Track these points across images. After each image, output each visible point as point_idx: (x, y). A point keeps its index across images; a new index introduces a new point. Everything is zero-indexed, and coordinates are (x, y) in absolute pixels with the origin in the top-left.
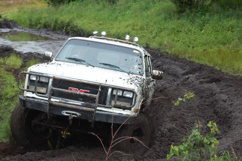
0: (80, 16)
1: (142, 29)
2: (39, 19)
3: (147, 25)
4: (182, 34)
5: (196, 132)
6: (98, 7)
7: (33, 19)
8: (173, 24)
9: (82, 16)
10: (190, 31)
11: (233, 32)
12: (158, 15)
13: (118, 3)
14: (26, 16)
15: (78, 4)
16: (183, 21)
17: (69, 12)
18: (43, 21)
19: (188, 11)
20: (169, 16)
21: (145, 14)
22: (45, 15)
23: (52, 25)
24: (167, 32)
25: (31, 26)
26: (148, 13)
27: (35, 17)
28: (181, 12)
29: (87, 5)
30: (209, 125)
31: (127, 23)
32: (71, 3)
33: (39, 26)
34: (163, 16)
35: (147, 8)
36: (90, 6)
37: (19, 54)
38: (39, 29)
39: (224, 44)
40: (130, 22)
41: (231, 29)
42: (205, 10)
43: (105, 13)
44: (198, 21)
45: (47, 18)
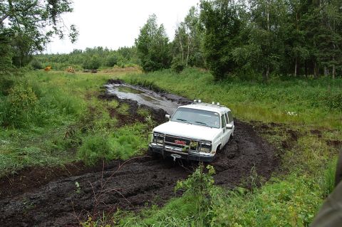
0: (159, 79)
1: (193, 89)
2: (136, 80)
4: (216, 94)
5: (198, 171)
6: (170, 75)
7: (133, 80)
8: (211, 87)
10: (221, 92)
12: (203, 81)
13: (181, 73)
14: (130, 78)
15: (158, 72)
16: (217, 86)
17: (153, 77)
18: (138, 81)
19: (221, 80)
20: (209, 83)
21: (195, 80)
22: (139, 78)
23: (143, 84)
24: (207, 92)
25: (131, 84)
26: (197, 80)
28: (216, 80)
30: (208, 167)
31: (184, 85)
32: (155, 72)
33: (136, 84)
34: (206, 82)
35: (197, 77)
36: (165, 74)
37: (118, 100)
39: (240, 101)
40: (187, 85)
41: (245, 92)
42: (231, 80)
43: (173, 78)
44: (226, 86)
45: (140, 79)
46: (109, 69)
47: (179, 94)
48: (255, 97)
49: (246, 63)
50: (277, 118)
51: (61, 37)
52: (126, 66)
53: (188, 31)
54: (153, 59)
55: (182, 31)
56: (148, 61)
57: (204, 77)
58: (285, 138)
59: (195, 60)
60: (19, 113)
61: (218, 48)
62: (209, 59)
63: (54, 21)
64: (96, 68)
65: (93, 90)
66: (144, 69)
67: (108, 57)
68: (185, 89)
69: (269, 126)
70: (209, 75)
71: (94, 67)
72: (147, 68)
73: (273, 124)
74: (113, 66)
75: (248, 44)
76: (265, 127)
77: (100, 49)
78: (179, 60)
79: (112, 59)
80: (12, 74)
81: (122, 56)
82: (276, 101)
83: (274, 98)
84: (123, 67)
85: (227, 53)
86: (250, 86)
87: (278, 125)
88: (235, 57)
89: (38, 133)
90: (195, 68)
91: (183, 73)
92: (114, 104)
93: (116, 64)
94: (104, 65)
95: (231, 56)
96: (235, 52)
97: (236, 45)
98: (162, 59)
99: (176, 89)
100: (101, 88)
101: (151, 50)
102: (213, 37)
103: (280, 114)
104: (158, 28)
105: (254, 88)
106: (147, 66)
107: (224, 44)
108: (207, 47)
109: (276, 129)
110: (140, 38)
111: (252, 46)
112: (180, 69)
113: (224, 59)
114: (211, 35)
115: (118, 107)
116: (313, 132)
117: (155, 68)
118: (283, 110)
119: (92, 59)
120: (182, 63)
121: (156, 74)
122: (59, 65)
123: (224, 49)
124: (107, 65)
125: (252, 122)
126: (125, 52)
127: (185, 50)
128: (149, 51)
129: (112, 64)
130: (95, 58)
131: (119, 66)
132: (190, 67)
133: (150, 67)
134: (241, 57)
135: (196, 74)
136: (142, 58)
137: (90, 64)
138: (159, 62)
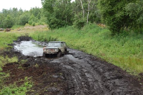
0: (62, 36)
2: (42, 37)
3: (94, 42)
4: (111, 48)
6: (72, 31)
7: (40, 37)
8: (107, 41)
9: (63, 36)
10: (116, 46)
11: (140, 47)
13: (82, 29)
14: (37, 35)
15: (63, 29)
16: (113, 40)
17: (58, 33)
18: (44, 38)
19: (117, 34)
20: (106, 37)
21: (95, 35)
22: (45, 34)
23: (48, 40)
24: (104, 46)
25: (39, 40)
26: (97, 35)
27: (41, 35)
28: (113, 35)
29: (67, 30)
31: (84, 40)
32: (60, 28)
33: (42, 40)
34: (103, 37)
35: (97, 32)
36: (68, 31)
38: (42, 42)
39: (134, 54)
40: (86, 40)
42: (126, 34)
43: (74, 35)
44: (122, 40)
45: (46, 36)
46: (21, 28)
47: (78, 48)
52: (36, 24)
54: (57, 17)
56: (53, 18)
57: (102, 32)
59: (95, 17)
64: (10, 27)
66: (50, 27)
67: (22, 17)
70: (107, 30)
74: (24, 24)
77: (15, 10)
78: (80, 17)
79: (24, 18)
81: (32, 16)
84: (34, 25)
85: (122, 8)
88: (129, 12)
90: (95, 24)
91: (84, 29)
93: (27, 22)
94: (18, 24)
96: (128, 7)
98: (66, 17)
99: (76, 44)
100: (9, 45)
101: (55, 8)
106: (52, 24)
108: (103, 4)
112: (81, 25)
117: (60, 25)
119: (6, 19)
120: (83, 19)
121: (60, 30)
123: (119, 5)
126: (35, 12)
127: (86, 8)
128: (54, 10)
129: (24, 22)
130: (9, 18)
131: (30, 24)
132: (90, 23)
133: (55, 25)
134: (134, 11)
135: (95, 30)
136: (48, 16)
137: (4, 23)
138: (63, 19)
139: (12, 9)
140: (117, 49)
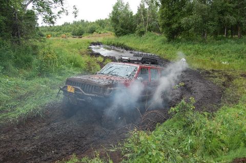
0: (127, 41)
1: (153, 47)
2: (111, 42)
3: (155, 46)
4: (169, 50)
5: (183, 101)
6: (135, 38)
8: (165, 46)
10: (173, 49)
12: (160, 42)
14: (106, 41)
16: (170, 45)
17: (123, 39)
18: (113, 43)
19: (172, 41)
20: (164, 42)
21: (154, 41)
22: (113, 40)
23: (116, 44)
24: (163, 49)
25: (108, 45)
26: (155, 41)
27: (109, 41)
28: (169, 41)
29: (130, 37)
30: (191, 98)
31: (146, 45)
34: (161, 42)
35: (155, 39)
36: (132, 37)
37: (102, 56)
38: (111, 46)
39: (187, 55)
40: (148, 44)
41: (190, 49)
42: (179, 41)
43: (138, 40)
44: (176, 45)
46: (90, 35)
47: (143, 51)
48: (197, 52)
49: (190, 28)
50: (214, 66)
51: (67, 14)
52: (102, 32)
53: (146, 6)
54: (122, 27)
55: (142, 6)
56: (119, 28)
57: (159, 39)
58: (224, 79)
59: (152, 27)
60: (47, 67)
61: (170, 18)
62: (163, 26)
63: (62, 3)
65: (83, 50)
66: (116, 34)
67: (89, 27)
68: (147, 47)
69: (211, 72)
70: (163, 37)
71: (80, 34)
72: (118, 34)
73: (213, 70)
74: (93, 33)
75: (192, 15)
76: (208, 72)
77: (83, 21)
78: (141, 27)
79: (92, 28)
80: (38, 41)
81: (98, 26)
82: (213, 55)
83: (211, 52)
84: (100, 33)
85: (176, 21)
86: (194, 44)
87: (217, 71)
88: (183, 24)
89: (60, 80)
90: (152, 33)
91: (144, 36)
92: (100, 59)
93: (95, 31)
94: (87, 33)
95: (180, 23)
96: (183, 21)
97: (183, 15)
98: (129, 27)
99: (140, 48)
100: (88, 48)
101: (121, 21)
102: (166, 11)
103: (217, 63)
104: (125, 5)
105: (197, 45)
106: (118, 32)
107: (174, 15)
108: (162, 18)
109: (216, 74)
110: (113, 13)
111: (195, 16)
112: (142, 33)
113: (174, 26)
114: (165, 9)
115: (104, 61)
116: (242, 76)
117: (125, 34)
118: (219, 61)
119: (78, 28)
120: (143, 29)
121: (125, 37)
122: (55, 33)
123: (175, 19)
124: (89, 32)
125: (198, 69)
126: (101, 23)
127: (145, 20)
128: (120, 22)
129: (92, 31)
130: (80, 28)
131: (97, 32)
132: (149, 32)
133: (120, 33)
134: (187, 24)
135: (153, 37)
136: (115, 26)
137: (77, 32)
138: (127, 29)
139: (80, 20)
140: (174, 52)
